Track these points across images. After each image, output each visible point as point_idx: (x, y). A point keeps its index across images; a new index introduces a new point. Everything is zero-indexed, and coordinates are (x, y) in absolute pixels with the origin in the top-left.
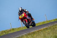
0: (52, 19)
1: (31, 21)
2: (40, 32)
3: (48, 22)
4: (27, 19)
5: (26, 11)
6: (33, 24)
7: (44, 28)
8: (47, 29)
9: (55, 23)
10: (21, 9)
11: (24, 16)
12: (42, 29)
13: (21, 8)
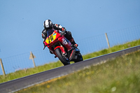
1: (71, 50)
2: (48, 86)
4: (64, 46)
5: (60, 27)
6: (76, 57)
7: (59, 77)
8: (65, 79)
10: (49, 24)
11: (56, 39)
12: (54, 79)
13: (49, 21)
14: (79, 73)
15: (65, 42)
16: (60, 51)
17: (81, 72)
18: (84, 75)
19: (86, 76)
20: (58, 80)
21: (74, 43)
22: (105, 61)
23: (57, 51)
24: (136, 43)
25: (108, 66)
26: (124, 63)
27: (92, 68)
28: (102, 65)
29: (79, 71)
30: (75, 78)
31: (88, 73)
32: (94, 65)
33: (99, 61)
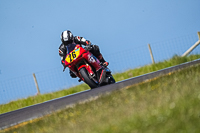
0: (57, 89)
1: (101, 70)
3: (43, 99)
4: (91, 64)
5: (83, 40)
7: (31, 120)
8: (39, 123)
9: (68, 103)
10: (68, 36)
13: (68, 32)
14: (58, 114)
15: (92, 59)
16: (87, 71)
17: (62, 113)
18: (66, 117)
19: (69, 118)
20: (29, 125)
21: (103, 61)
22: (96, 97)
23: (83, 72)
24: (140, 70)
25: (100, 103)
26: (123, 99)
27: (78, 106)
28: (92, 102)
29: (59, 111)
30: (54, 121)
31: (72, 115)
32: (80, 103)
33: (87, 97)
